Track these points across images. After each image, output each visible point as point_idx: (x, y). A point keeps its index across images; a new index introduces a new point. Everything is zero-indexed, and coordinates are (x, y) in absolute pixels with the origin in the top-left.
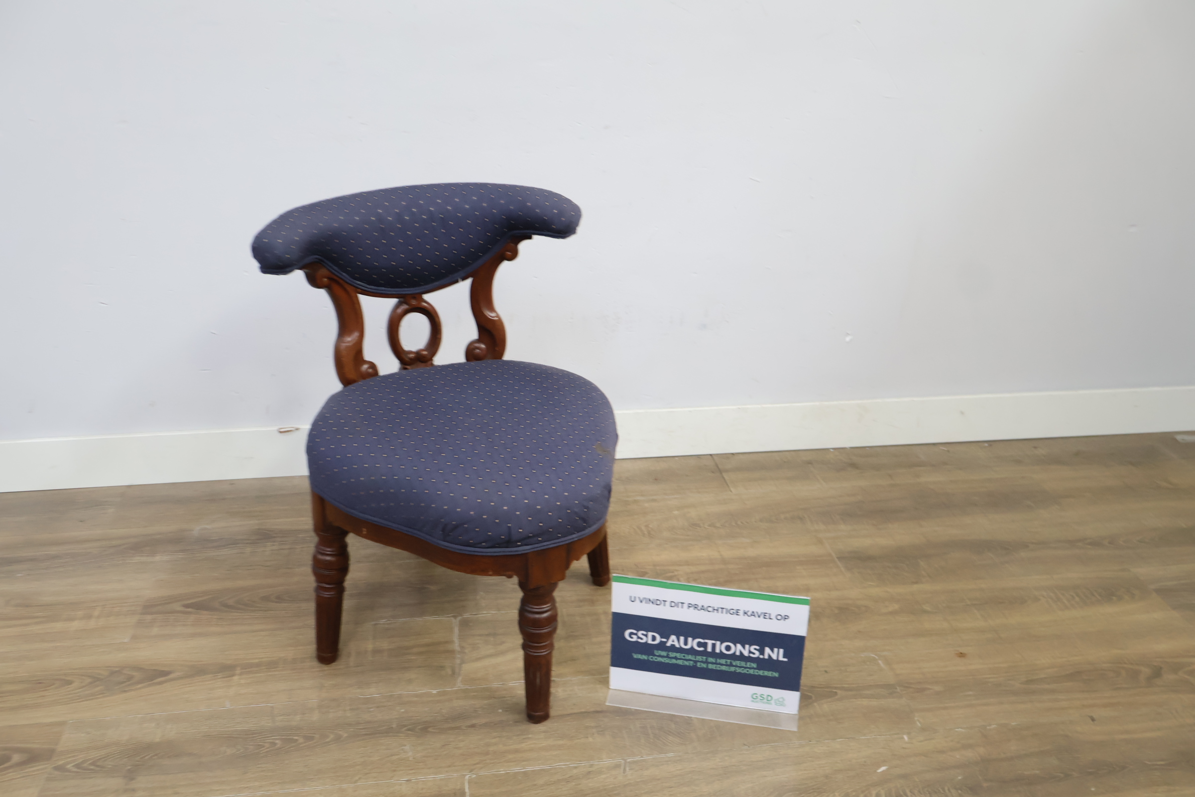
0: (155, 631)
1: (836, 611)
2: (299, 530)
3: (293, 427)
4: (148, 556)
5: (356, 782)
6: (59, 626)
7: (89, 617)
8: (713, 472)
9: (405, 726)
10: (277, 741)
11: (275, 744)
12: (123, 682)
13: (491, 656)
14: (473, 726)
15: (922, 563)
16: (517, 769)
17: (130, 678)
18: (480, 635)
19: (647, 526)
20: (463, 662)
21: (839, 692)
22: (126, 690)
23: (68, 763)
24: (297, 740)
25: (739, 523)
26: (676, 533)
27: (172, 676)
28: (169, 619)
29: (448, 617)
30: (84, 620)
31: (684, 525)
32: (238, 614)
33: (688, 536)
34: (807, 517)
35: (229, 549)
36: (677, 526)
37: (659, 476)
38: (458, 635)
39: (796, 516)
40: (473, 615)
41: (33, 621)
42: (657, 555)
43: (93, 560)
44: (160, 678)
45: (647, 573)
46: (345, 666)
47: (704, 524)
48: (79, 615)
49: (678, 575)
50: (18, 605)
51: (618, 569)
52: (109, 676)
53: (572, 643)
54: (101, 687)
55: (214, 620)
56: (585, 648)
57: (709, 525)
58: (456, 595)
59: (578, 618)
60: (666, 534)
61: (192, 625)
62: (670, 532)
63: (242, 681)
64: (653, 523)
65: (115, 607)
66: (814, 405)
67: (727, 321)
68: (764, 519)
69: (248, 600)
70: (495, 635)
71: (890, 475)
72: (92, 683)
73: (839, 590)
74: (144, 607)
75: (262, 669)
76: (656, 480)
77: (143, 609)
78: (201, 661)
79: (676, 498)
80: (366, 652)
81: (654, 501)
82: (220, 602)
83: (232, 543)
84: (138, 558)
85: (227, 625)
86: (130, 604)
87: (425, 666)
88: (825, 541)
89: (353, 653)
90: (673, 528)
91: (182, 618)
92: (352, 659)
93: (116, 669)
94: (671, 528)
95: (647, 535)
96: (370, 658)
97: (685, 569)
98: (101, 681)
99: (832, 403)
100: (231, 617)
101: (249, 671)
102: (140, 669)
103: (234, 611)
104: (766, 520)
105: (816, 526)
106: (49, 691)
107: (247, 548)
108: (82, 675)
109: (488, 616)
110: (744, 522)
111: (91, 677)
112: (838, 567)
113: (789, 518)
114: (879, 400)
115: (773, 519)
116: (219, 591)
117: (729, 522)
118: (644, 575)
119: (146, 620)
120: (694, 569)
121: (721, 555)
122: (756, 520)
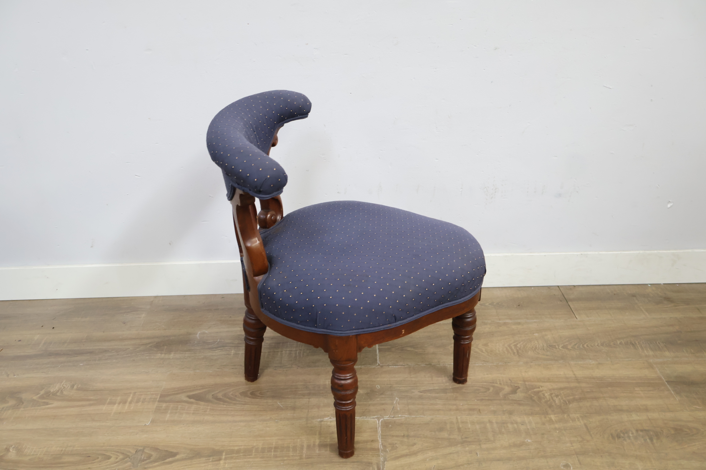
0: (168, 417)
1: (673, 432)
4: (165, 354)
6: (104, 408)
7: (124, 402)
8: (561, 301)
12: (144, 460)
13: (406, 455)
17: (150, 456)
18: (397, 436)
19: (516, 346)
20: (385, 460)
22: (146, 467)
25: (585, 346)
26: (538, 353)
27: (178, 457)
28: (177, 407)
29: (373, 418)
30: (121, 404)
31: (543, 346)
32: (225, 406)
33: (547, 355)
34: (637, 343)
35: (220, 351)
36: (538, 347)
37: (521, 303)
38: (381, 435)
39: (629, 342)
40: (391, 417)
41: (87, 403)
42: (525, 372)
43: (130, 355)
44: (169, 458)
45: (519, 388)
46: (299, 457)
47: (558, 346)
48: (118, 400)
49: (543, 391)
50: (78, 389)
51: (496, 383)
52: (135, 454)
53: (467, 448)
54: (129, 463)
55: (208, 410)
56: (477, 453)
57: (563, 347)
58: (379, 399)
59: (470, 426)
60: (530, 353)
61: (193, 413)
62: (533, 351)
63: (226, 466)
64: (520, 343)
65: (142, 395)
66: (639, 253)
67: (577, 192)
68: (605, 344)
69: (232, 394)
70: (408, 436)
71: (698, 309)
72: (123, 459)
73: (671, 411)
74: (162, 396)
75: (241, 456)
76: (519, 305)
77: (160, 397)
78: (198, 445)
79: (535, 322)
80: (314, 445)
81: (519, 324)
82: (213, 395)
83: (222, 346)
84: (159, 355)
85: (217, 415)
86: (152, 393)
87: (357, 462)
88: (655, 366)
89: (305, 446)
90: (536, 348)
91: (186, 407)
92: (305, 451)
93: (140, 448)
94: (534, 348)
95: (516, 353)
96: (317, 452)
97: (548, 385)
98: (129, 458)
99: (653, 252)
100: (219, 409)
101: (231, 457)
102: (156, 449)
103: (222, 403)
104: (606, 344)
105: (645, 351)
106: (95, 464)
107: (232, 350)
108: (118, 452)
109: (402, 419)
110: (589, 345)
111: (123, 453)
112: (669, 390)
113: (624, 343)
114: (690, 251)
115: (612, 344)
116: (212, 385)
117: (577, 345)
118: (517, 389)
119: (161, 407)
120: (555, 386)
121: (574, 375)
122: (598, 344)
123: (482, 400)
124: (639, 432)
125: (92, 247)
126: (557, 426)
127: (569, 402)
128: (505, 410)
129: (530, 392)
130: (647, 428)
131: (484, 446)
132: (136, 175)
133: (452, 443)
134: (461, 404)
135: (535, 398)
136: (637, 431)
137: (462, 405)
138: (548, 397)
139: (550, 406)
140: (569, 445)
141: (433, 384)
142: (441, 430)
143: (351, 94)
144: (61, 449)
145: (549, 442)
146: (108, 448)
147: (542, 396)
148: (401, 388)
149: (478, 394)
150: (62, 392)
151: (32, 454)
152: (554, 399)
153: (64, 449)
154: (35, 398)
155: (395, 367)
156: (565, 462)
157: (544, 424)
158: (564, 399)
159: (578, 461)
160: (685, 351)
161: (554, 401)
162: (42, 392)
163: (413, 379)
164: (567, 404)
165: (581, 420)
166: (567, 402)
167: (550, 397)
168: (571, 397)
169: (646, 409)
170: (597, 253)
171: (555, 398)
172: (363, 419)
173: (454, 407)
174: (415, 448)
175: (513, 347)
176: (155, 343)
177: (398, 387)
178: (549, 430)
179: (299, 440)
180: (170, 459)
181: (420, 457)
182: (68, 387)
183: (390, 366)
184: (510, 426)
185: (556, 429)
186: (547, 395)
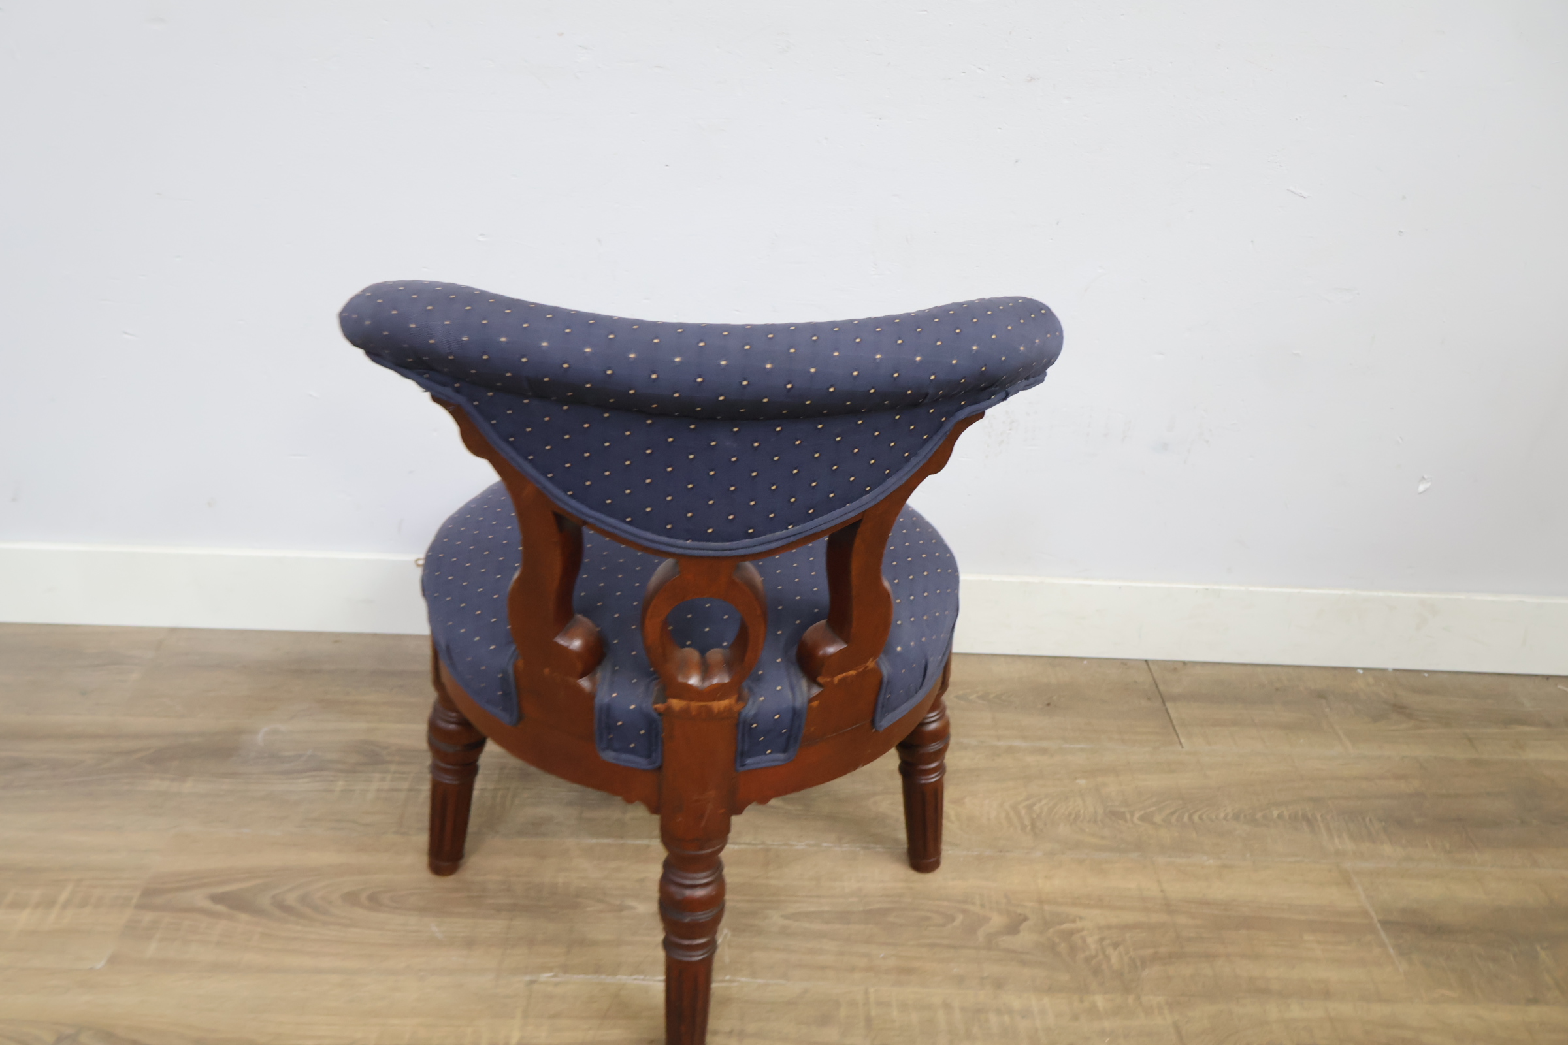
0: (152, 949)
4: (172, 780)
7: (48, 903)
8: (1149, 699)
15: (1543, 955)
19: (1030, 808)
25: (1196, 818)
26: (1081, 830)
28: (180, 924)
30: (40, 909)
31: (1096, 812)
32: (299, 928)
33: (1103, 838)
34: (1319, 818)
35: (306, 780)
36: (1084, 814)
37: (1055, 698)
39: (1300, 813)
42: (1046, 877)
43: (83, 778)
45: (1026, 919)
47: (1132, 814)
48: (34, 898)
49: (1082, 930)
51: (973, 904)
55: (256, 937)
57: (1142, 818)
59: (895, 1013)
60: (1064, 830)
61: (217, 943)
62: (1071, 825)
64: (1040, 800)
65: (95, 887)
66: (1342, 594)
67: (1207, 442)
68: (1242, 815)
69: (322, 898)
71: (1470, 740)
73: (1385, 1001)
74: (148, 893)
76: (1048, 705)
77: (141, 895)
79: (1082, 750)
81: (1044, 751)
82: (273, 897)
83: (316, 767)
84: (157, 782)
85: (277, 950)
86: (123, 882)
88: (1355, 880)
90: (1077, 817)
91: (203, 925)
93: (69, 1031)
94: (1073, 816)
95: (1029, 828)
97: (1098, 916)
99: (1375, 593)
100: (287, 935)
103: (294, 919)
104: (1245, 816)
105: (1337, 840)
107: (337, 781)
110: (1204, 817)
112: (1383, 945)
113: (1287, 817)
114: (1462, 596)
115: (1259, 816)
116: (275, 871)
117: (1177, 814)
118: (1021, 922)
119: (141, 922)
120: (1113, 918)
121: (1162, 891)
122: (1227, 815)
123: (932, 946)
126: (1107, 1024)
127: (1143, 963)
128: (985, 975)
129: (1051, 930)
134: (881, 956)
135: (1063, 948)
137: (884, 958)
138: (1093, 947)
139: (1096, 971)
141: (819, 896)
142: (825, 1020)
143: (667, 167)
147: (1080, 942)
148: (739, 905)
149: (926, 930)
152: (1107, 952)
157: (1076, 1018)
158: (1132, 953)
160: (1429, 844)
161: (1107, 958)
164: (1137, 967)
165: (1166, 1012)
166: (1139, 964)
167: (1099, 947)
168: (1150, 951)
169: (1327, 994)
170: (1243, 588)
171: (1110, 951)
172: (635, 982)
173: (864, 962)
175: (1023, 812)
176: (151, 751)
177: (734, 901)
178: (1088, 1035)
179: (471, 1029)
184: (993, 1019)
185: (1103, 1033)
186: (1091, 941)
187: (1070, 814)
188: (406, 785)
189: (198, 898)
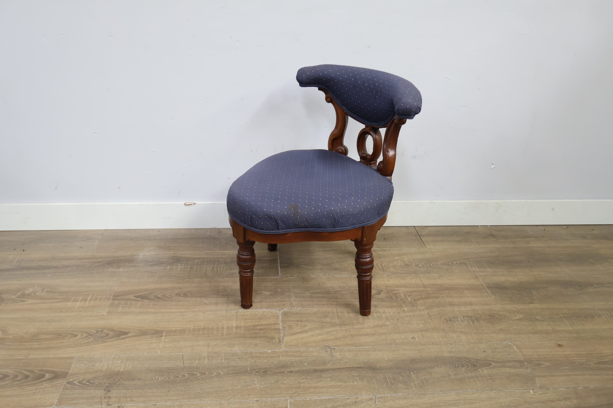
0: (120, 309)
1: (488, 317)
2: (195, 258)
3: (193, 203)
4: (116, 268)
5: (229, 400)
6: (70, 304)
7: (85, 300)
8: (416, 236)
9: (254, 370)
10: (186, 375)
11: (185, 376)
12: (103, 337)
13: (300, 333)
14: (291, 372)
15: (534, 292)
16: (316, 398)
17: (107, 335)
18: (293, 321)
19: (381, 265)
20: (284, 335)
21: (492, 363)
22: (105, 341)
23: (75, 381)
24: (196, 375)
25: (431, 265)
26: (397, 269)
27: (129, 335)
28: (127, 303)
29: (276, 310)
30: (83, 301)
31: (401, 265)
32: (164, 302)
33: (404, 271)
34: (468, 263)
35: (158, 267)
36: (398, 265)
37: (387, 237)
38: (281, 320)
39: (462, 262)
40: (289, 309)
41: (56, 301)
42: (388, 281)
43: (87, 269)
44: (122, 336)
45: (382, 291)
46: (221, 334)
47: (412, 265)
48: (80, 299)
49: (399, 293)
50: (48, 292)
52: (96, 333)
53: (344, 328)
54: (92, 339)
55: (151, 305)
56: (351, 331)
57: (415, 266)
58: (280, 298)
59: (346, 314)
60: (392, 269)
61: (139, 307)
62: (394, 268)
63: (167, 340)
64: (384, 263)
65: (99, 295)
66: (472, 202)
67: (428, 155)
69: (169, 295)
70: (301, 321)
71: (513, 242)
72: (87, 336)
73: (489, 305)
74: (114, 296)
75: (177, 334)
76: (385, 239)
77: (113, 297)
78: (145, 327)
79: (396, 250)
80: (232, 327)
81: (384, 250)
82: (154, 296)
83: (160, 263)
84: (111, 269)
85: (158, 308)
86: (106, 294)
87: (264, 337)
88: (479, 277)
89: (225, 327)
91: (134, 303)
92: (225, 330)
93: (100, 330)
94: (395, 266)
95: (381, 269)
96: (234, 331)
97: (403, 289)
98: (92, 336)
99: (482, 201)
100: (160, 304)
101: (170, 334)
102: (112, 330)
103: (162, 300)
104: (446, 264)
105: (474, 268)
106: (65, 339)
107: (168, 266)
108: (82, 332)
109: (297, 310)
110: (434, 264)
111: (86, 333)
112: (487, 292)
113: (459, 263)
114: (508, 201)
115: (450, 263)
116: (153, 289)
117: (426, 264)
118: (381, 292)
119: (115, 303)
120: (408, 290)
121: (422, 283)
122: (441, 264)
124: (465, 318)
125: (56, 189)
126: (408, 314)
127: (417, 300)
129: (390, 293)
130: (471, 315)
131: (355, 327)
132: (95, 133)
133: (333, 325)
135: (394, 297)
136: (464, 317)
137: (341, 302)
138: (403, 297)
139: (404, 302)
140: (416, 325)
141: (320, 288)
142: (326, 317)
144: (38, 330)
145: (402, 324)
146: (74, 329)
147: (399, 296)
148: (296, 291)
149: (353, 295)
150: (35, 293)
151: (15, 333)
152: (407, 298)
153: (40, 330)
154: (13, 297)
155: (292, 277)
156: (412, 336)
157: (399, 313)
158: (414, 298)
159: (421, 335)
160: (501, 268)
162: (19, 294)
163: (306, 285)
164: (416, 301)
165: (425, 311)
166: (416, 300)
167: (405, 297)
168: (420, 297)
169: (471, 304)
170: (442, 201)
171: (408, 297)
173: (335, 303)
174: (306, 328)
176: (107, 261)
177: (294, 290)
178: (403, 317)
179: (220, 324)
180: (124, 336)
181: (310, 333)
182: (40, 290)
183: (289, 277)
184: (375, 314)
185: (407, 316)
186: (402, 295)
187: (394, 266)
188: (189, 267)
189: (131, 297)
